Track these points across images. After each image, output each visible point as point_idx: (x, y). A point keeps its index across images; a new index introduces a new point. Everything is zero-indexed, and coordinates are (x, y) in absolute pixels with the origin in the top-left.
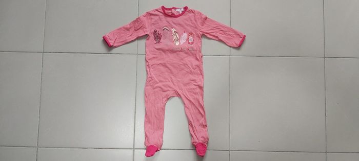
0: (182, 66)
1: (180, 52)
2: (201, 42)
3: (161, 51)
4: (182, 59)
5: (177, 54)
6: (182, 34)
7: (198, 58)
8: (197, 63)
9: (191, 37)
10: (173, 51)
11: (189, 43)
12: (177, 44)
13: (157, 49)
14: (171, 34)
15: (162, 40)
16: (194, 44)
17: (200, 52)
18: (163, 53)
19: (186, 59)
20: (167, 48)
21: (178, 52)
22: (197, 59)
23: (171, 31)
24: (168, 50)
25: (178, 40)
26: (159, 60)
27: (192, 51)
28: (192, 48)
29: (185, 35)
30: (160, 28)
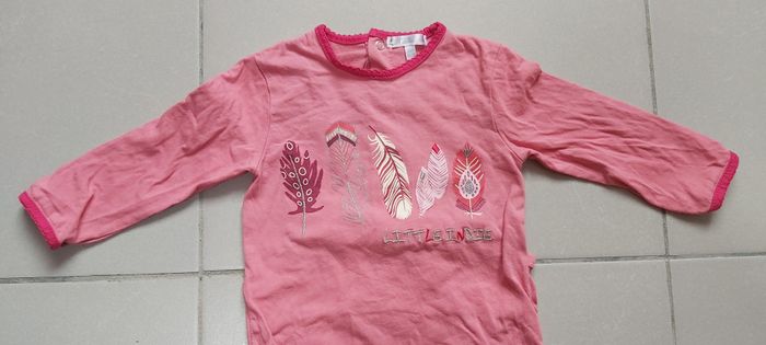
0: (436, 327)
1: (417, 251)
2: (522, 194)
3: (323, 253)
4: (432, 290)
5: (407, 263)
6: (425, 161)
7: (515, 279)
8: (510, 304)
9: (467, 174)
10: (384, 251)
11: (462, 204)
12: (404, 210)
13: (300, 243)
14: (371, 160)
15: (325, 196)
16: (488, 204)
17: (523, 248)
18: (334, 262)
19: (452, 283)
20: (351, 236)
21: (409, 255)
22: (507, 284)
23: (367, 147)
24: (355, 247)
25: (405, 189)
26: (315, 297)
27: (482, 246)
28: (481, 229)
29: (440, 164)
30: (313, 136)
